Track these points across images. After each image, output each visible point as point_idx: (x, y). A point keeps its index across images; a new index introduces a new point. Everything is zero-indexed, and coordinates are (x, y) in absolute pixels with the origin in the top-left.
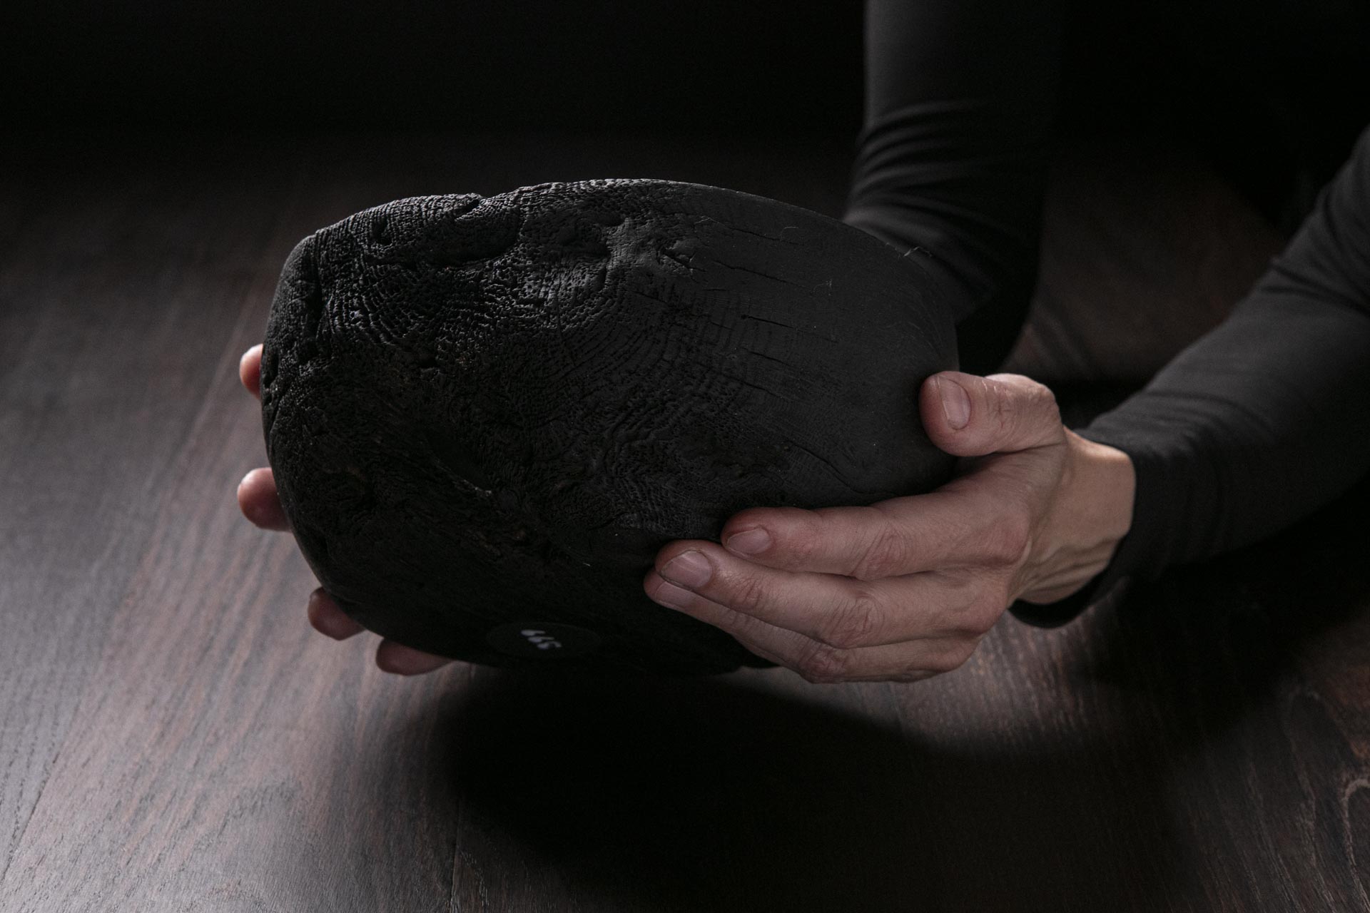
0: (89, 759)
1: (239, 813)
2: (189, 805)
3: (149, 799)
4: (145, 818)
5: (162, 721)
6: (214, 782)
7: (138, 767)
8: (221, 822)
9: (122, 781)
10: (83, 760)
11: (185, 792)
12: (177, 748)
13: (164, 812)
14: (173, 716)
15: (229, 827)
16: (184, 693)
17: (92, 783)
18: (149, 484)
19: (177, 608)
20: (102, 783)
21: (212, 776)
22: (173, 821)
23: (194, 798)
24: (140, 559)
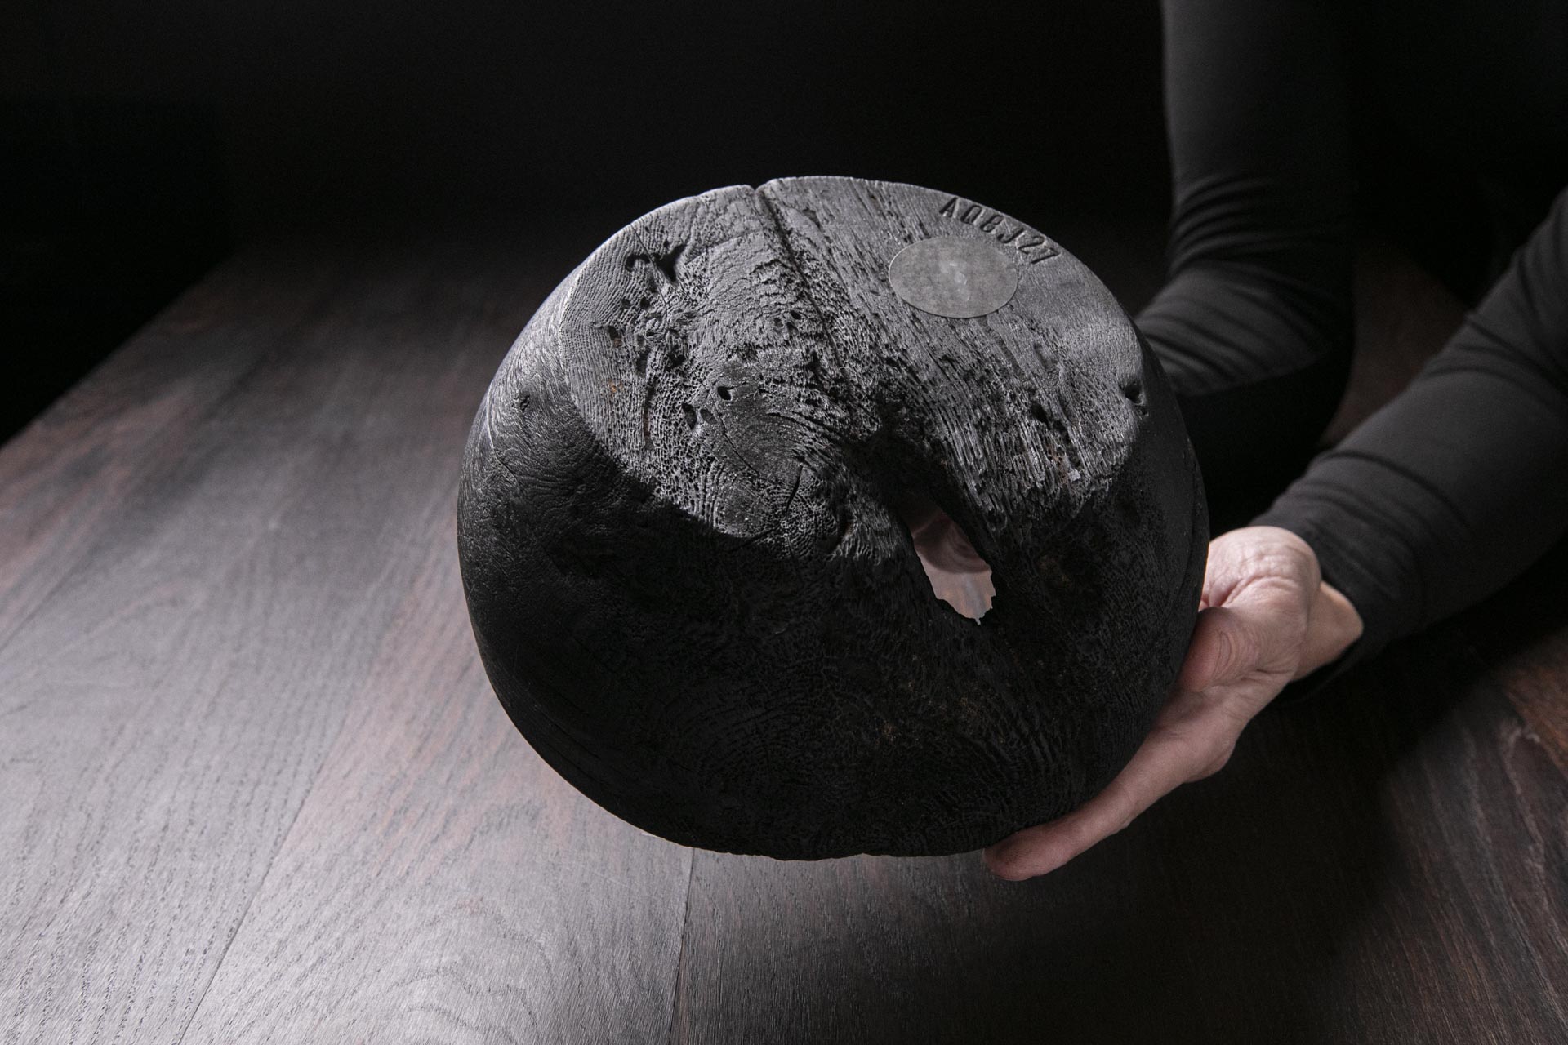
0: (350, 771)
1: (486, 829)
2: (439, 820)
3: (403, 811)
4: (397, 830)
5: (420, 736)
6: (464, 798)
7: (394, 780)
8: (469, 837)
9: (380, 793)
10: (344, 772)
11: (437, 807)
12: (433, 763)
13: (415, 826)
14: (431, 732)
15: (476, 842)
16: (443, 710)
17: (351, 794)
18: (426, 514)
19: (443, 628)
20: (360, 795)
21: (463, 792)
22: (424, 834)
23: (444, 813)
24: (413, 581)
